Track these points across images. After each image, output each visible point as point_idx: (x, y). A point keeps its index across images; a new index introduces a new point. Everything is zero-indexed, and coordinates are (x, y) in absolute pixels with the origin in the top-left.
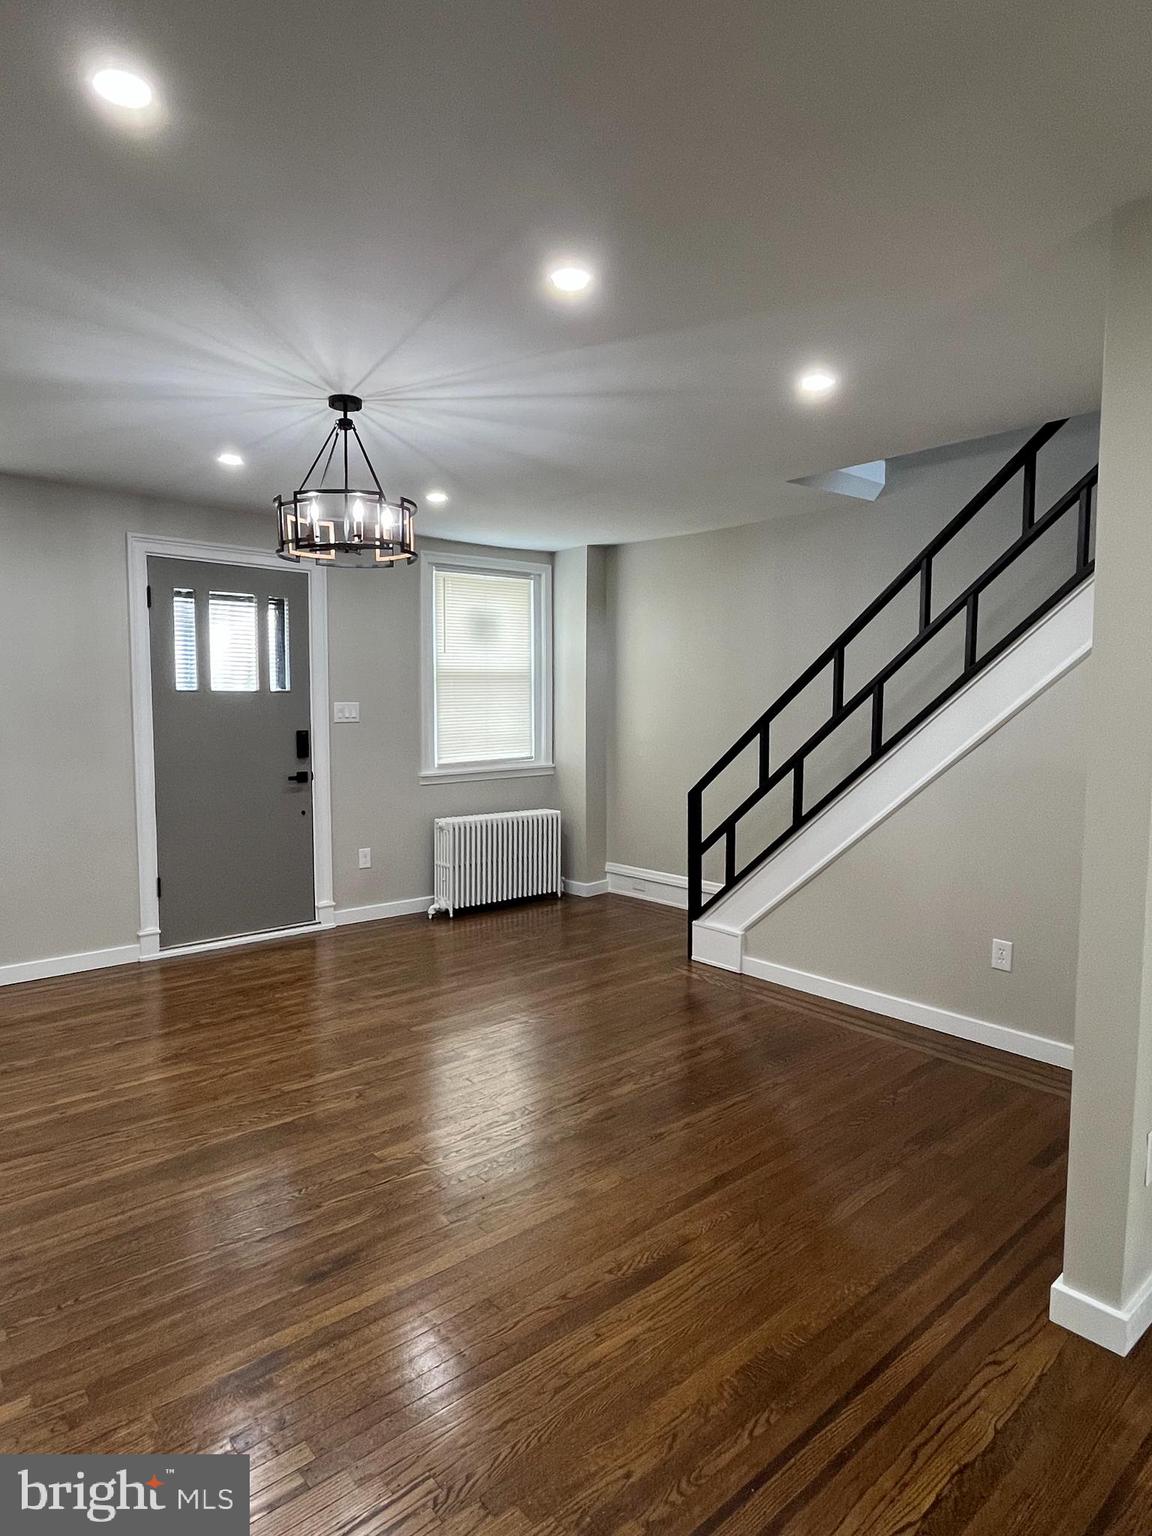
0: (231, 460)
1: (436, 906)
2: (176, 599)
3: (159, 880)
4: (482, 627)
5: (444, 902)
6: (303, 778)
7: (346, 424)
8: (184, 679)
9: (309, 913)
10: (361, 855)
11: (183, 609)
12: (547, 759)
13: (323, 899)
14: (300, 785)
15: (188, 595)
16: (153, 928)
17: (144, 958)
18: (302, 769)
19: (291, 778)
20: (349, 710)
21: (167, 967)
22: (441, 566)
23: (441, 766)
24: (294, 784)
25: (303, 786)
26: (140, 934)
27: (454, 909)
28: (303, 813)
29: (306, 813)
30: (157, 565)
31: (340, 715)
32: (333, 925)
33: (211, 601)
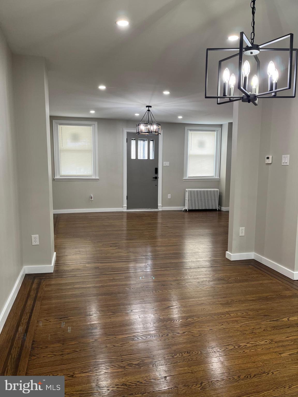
0: (137, 115)
1: (185, 208)
2: (132, 140)
3: (127, 196)
4: (201, 144)
5: (186, 208)
6: (156, 178)
7: (149, 110)
8: (133, 157)
9: (156, 207)
10: (168, 196)
11: (133, 143)
12: (218, 177)
13: (160, 204)
14: (156, 179)
15: (134, 140)
16: (125, 205)
17: (124, 211)
18: (156, 176)
19: (153, 178)
20: (167, 164)
21: (128, 213)
22: (191, 130)
23: (189, 177)
24: (154, 179)
25: (156, 180)
26: (123, 206)
27: (188, 209)
28: (156, 185)
29: (157, 185)
30: (128, 134)
31: (165, 165)
32: (161, 210)
33: (139, 141)
